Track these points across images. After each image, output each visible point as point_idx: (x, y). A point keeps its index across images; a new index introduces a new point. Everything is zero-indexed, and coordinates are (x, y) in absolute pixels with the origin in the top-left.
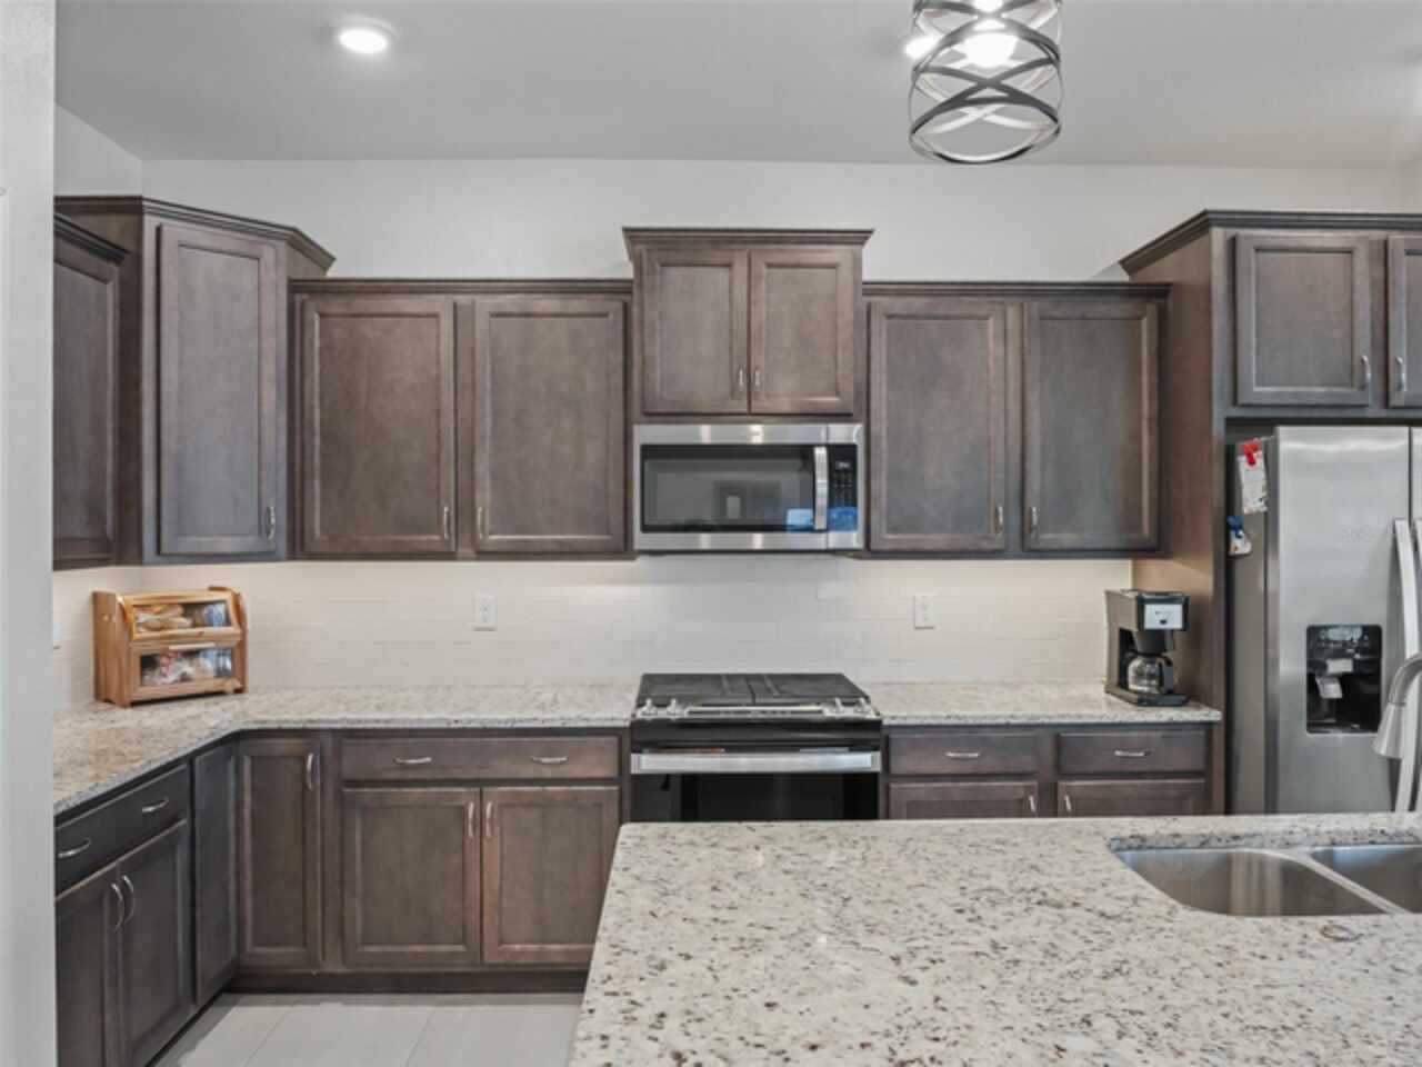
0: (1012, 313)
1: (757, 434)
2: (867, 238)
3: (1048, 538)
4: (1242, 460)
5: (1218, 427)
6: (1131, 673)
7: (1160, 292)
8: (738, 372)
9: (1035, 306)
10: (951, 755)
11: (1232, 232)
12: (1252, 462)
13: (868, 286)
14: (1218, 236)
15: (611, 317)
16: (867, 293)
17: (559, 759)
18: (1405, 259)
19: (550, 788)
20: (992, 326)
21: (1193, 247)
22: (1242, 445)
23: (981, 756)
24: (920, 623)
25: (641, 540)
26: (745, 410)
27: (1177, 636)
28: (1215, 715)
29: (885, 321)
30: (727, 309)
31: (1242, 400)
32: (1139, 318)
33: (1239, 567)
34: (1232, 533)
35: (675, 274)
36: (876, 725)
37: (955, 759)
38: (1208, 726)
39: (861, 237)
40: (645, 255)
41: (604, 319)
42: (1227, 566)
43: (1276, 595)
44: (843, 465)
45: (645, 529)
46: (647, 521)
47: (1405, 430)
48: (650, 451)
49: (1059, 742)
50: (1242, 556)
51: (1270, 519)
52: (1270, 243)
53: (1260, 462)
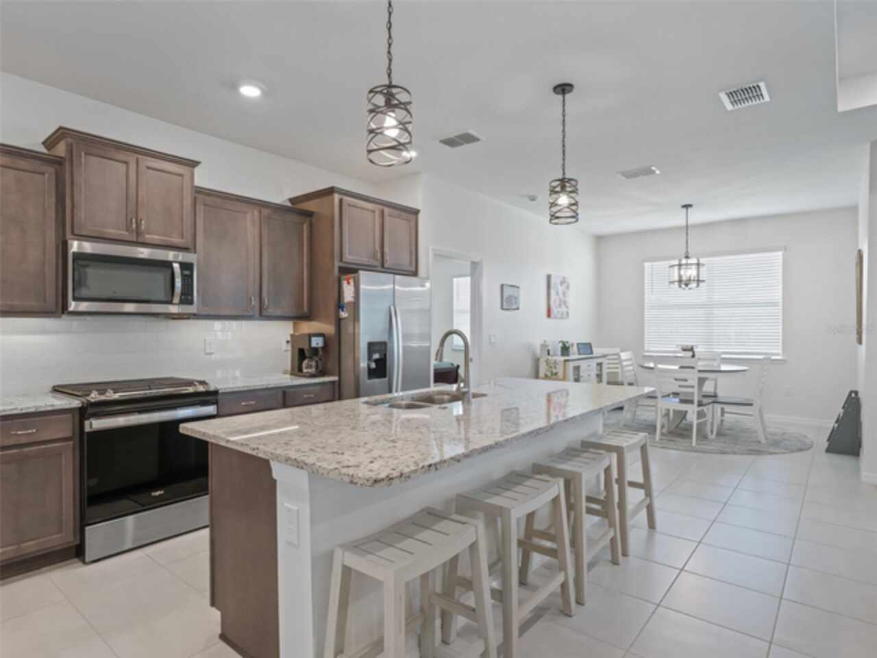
0: (256, 213)
1: (144, 253)
2: (197, 165)
3: (271, 311)
4: (345, 283)
5: (336, 271)
6: (304, 365)
7: (309, 214)
8: (131, 219)
9: (266, 212)
10: (243, 404)
11: (341, 196)
12: (349, 283)
13: (198, 189)
14: (337, 197)
15: (47, 175)
16: (197, 192)
17: (30, 431)
18: (388, 218)
19: (26, 449)
20: (249, 216)
21: (325, 199)
22: (343, 277)
23: (256, 403)
24: (208, 351)
25: (73, 306)
26: (135, 240)
27: (320, 350)
28: (335, 378)
29: (202, 207)
30: (124, 185)
31: (344, 260)
32: (303, 224)
33: (342, 322)
34: (340, 310)
35: (93, 160)
36: (216, 393)
37: (246, 405)
38: (333, 382)
39: (194, 164)
40: (74, 146)
41: (41, 176)
42: (339, 322)
43: (359, 334)
44: (187, 272)
45: (75, 299)
46: (76, 295)
47: (392, 276)
48: (79, 257)
49: (284, 393)
50: (344, 319)
51: (356, 305)
52: (352, 203)
53: (352, 283)
